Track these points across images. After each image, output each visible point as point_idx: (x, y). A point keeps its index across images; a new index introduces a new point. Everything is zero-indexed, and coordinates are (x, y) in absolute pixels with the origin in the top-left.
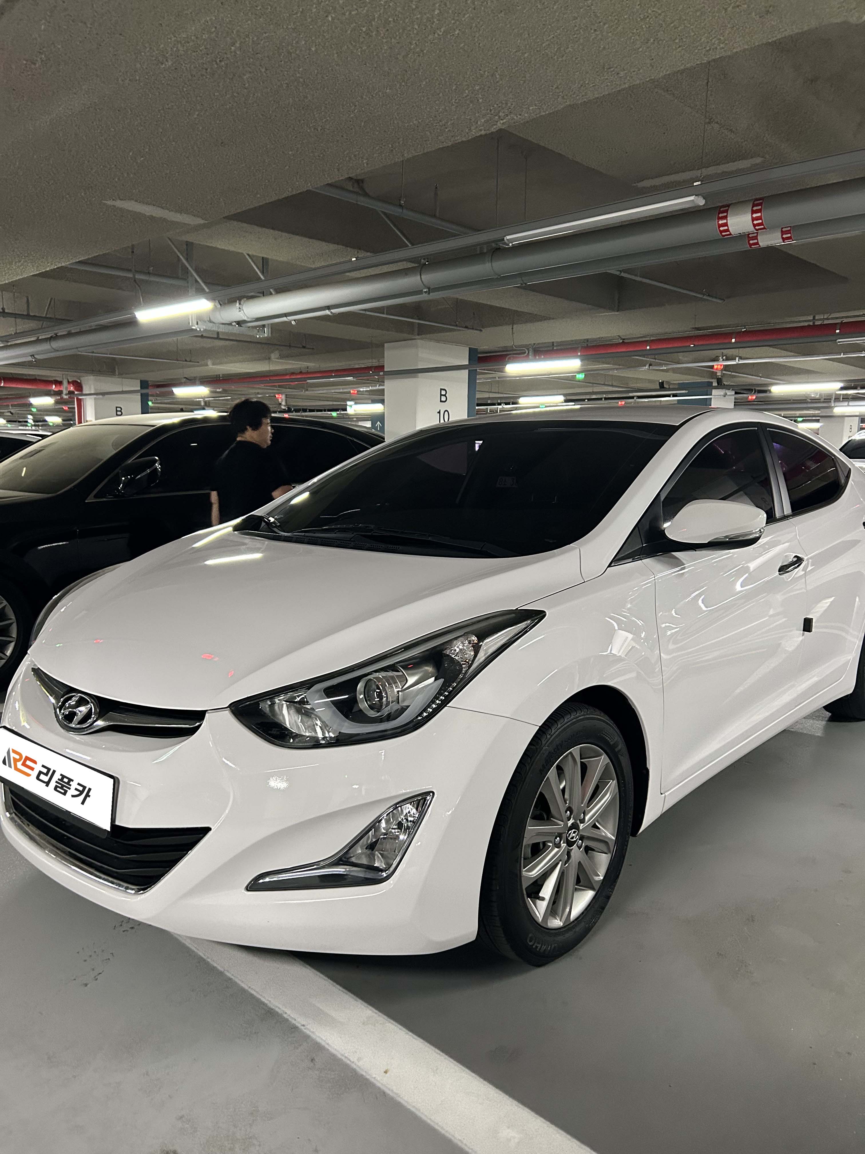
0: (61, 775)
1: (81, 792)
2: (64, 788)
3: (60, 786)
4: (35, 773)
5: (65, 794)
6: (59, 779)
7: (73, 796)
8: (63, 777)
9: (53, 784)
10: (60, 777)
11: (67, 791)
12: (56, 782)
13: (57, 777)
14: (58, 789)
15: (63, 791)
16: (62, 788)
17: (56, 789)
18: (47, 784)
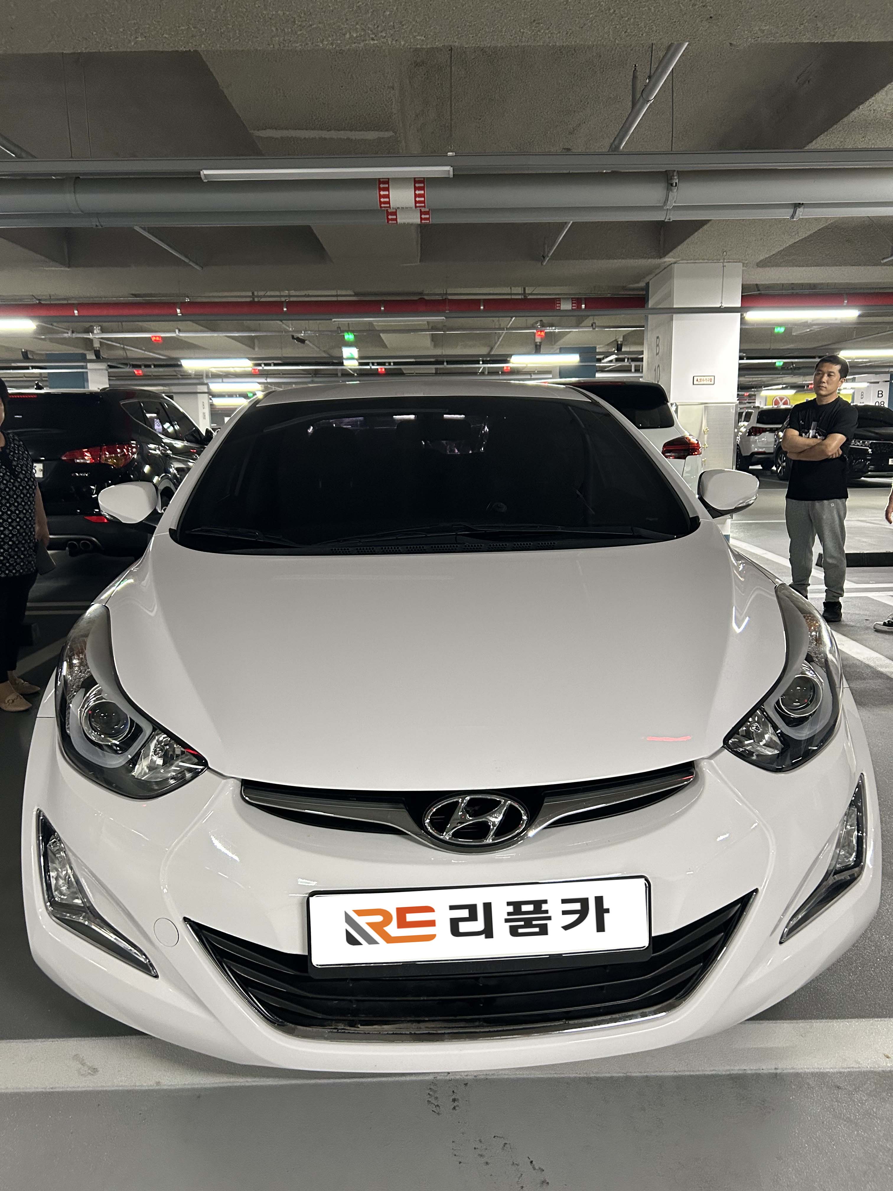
0: (509, 904)
1: (583, 914)
2: (534, 923)
3: (522, 923)
4: (443, 927)
5: (543, 931)
6: (509, 914)
7: (566, 928)
8: (517, 906)
9: (500, 927)
10: (511, 909)
11: (546, 924)
12: (507, 921)
13: (500, 913)
14: (521, 931)
15: (537, 930)
16: (528, 923)
17: (514, 932)
18: (488, 932)
